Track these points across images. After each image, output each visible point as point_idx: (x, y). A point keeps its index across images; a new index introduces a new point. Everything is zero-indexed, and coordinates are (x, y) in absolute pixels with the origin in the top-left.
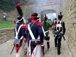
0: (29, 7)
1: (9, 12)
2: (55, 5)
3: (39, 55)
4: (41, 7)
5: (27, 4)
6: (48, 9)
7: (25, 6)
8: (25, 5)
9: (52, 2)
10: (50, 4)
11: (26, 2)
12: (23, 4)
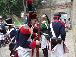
0: (45, 10)
2: (66, 9)
4: (55, 10)
5: (44, 8)
6: (60, 12)
7: (42, 9)
9: (63, 7)
10: (63, 8)
11: (42, 7)
12: (41, 8)
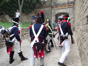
1: (28, 14)
2: (69, 8)
3: (68, 48)
4: (56, 10)
5: (43, 7)
8: (41, 8)
9: (65, 6)
12: (40, 7)
